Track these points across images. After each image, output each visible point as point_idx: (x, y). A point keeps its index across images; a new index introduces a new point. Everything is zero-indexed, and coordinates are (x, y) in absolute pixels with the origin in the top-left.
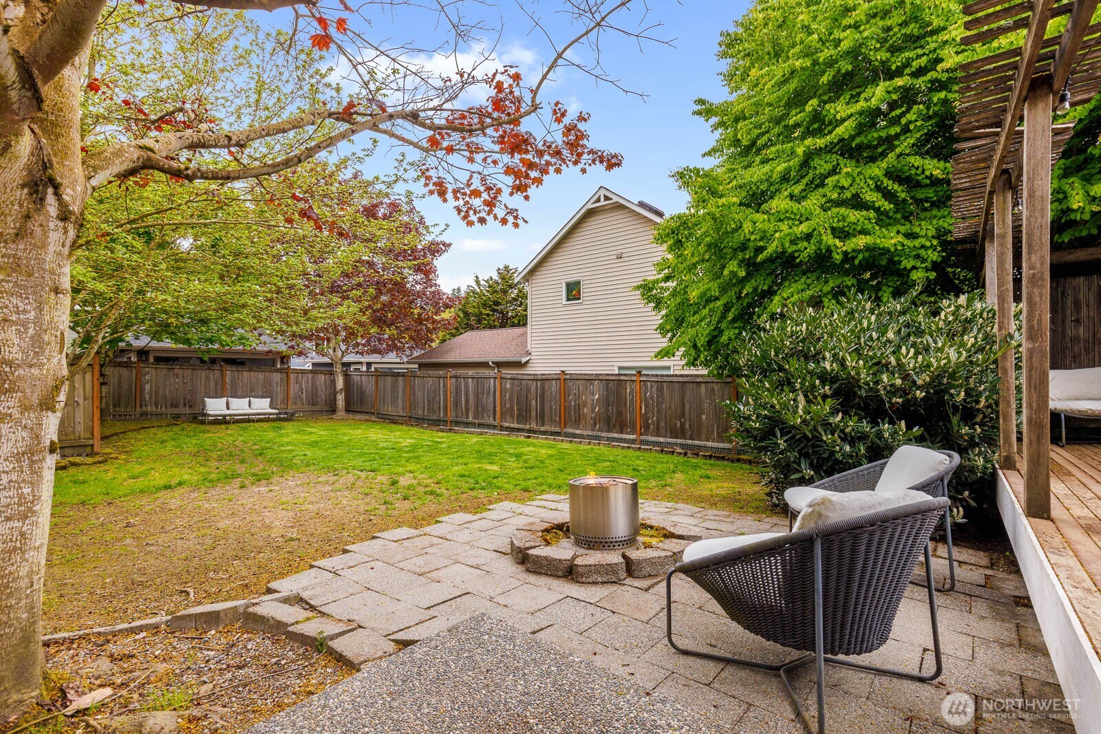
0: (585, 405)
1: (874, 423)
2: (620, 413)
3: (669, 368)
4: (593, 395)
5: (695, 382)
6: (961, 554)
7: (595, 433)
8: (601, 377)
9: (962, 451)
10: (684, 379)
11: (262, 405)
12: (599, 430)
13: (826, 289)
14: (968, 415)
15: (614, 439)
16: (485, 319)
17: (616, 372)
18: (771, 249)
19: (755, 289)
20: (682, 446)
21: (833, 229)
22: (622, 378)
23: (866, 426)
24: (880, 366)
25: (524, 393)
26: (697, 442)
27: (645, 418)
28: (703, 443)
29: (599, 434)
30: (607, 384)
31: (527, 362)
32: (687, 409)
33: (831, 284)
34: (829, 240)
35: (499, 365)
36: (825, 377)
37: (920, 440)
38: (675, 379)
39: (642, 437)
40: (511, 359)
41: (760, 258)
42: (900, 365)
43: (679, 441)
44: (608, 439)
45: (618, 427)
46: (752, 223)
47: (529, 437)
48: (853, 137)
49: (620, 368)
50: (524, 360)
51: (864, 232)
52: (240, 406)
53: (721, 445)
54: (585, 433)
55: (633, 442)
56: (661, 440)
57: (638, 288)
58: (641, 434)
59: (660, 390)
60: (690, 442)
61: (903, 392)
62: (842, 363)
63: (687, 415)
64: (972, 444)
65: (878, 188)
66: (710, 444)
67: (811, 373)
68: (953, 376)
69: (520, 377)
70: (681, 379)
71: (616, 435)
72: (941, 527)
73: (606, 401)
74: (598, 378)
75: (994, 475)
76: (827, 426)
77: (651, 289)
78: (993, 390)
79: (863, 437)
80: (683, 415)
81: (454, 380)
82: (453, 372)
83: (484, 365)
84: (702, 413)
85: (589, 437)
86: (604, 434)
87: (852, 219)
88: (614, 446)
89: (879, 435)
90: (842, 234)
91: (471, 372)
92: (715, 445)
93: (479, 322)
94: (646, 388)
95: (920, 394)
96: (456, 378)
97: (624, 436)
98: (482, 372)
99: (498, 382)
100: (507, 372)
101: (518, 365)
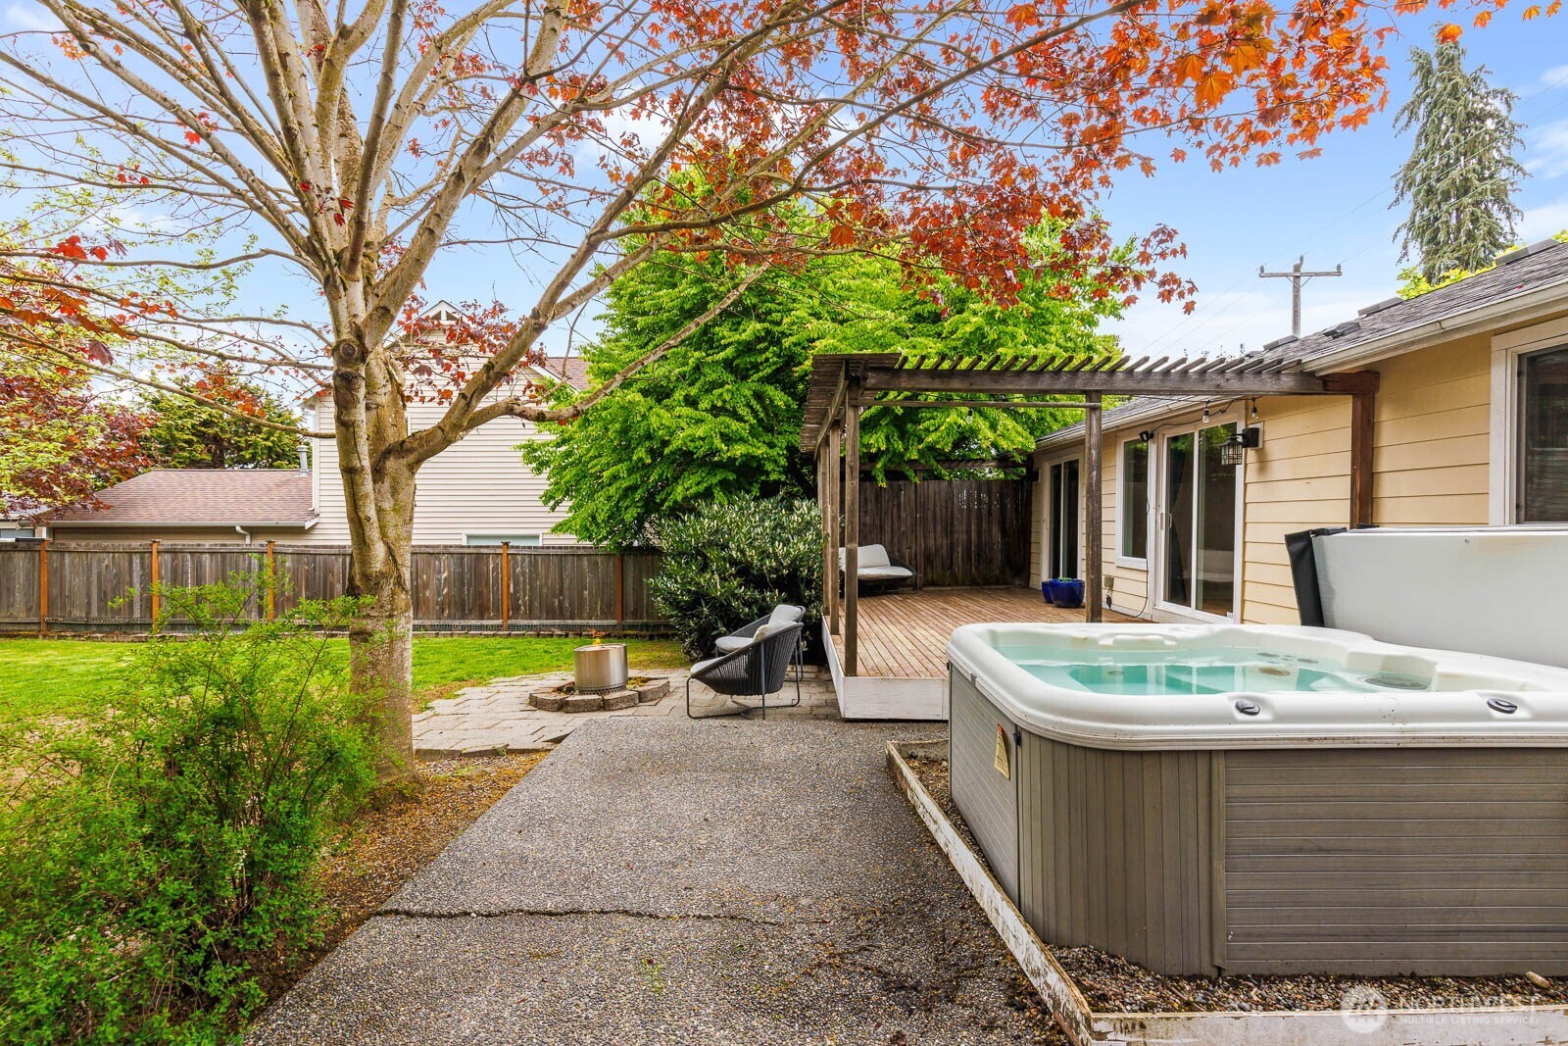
0: (426, 587)
1: (762, 592)
2: (479, 595)
3: (536, 537)
4: (439, 572)
5: (575, 554)
6: (806, 668)
7: (442, 622)
8: (452, 550)
9: (806, 606)
10: (563, 552)
12: (449, 617)
13: (715, 481)
14: (809, 583)
15: (470, 628)
16: (183, 449)
17: (464, 543)
18: (676, 444)
19: (660, 476)
20: (561, 627)
21: (722, 434)
22: (483, 551)
23: (757, 594)
24: (764, 554)
25: (320, 573)
26: (578, 622)
27: (514, 598)
28: (584, 622)
29: (449, 622)
30: (462, 559)
31: (312, 528)
32: (566, 585)
33: (718, 478)
34: (718, 443)
35: (254, 531)
36: (733, 562)
37: (785, 601)
38: (552, 552)
39: (510, 622)
40: (283, 523)
41: (666, 451)
42: (775, 554)
43: (557, 622)
44: (463, 627)
45: (476, 612)
46: (660, 418)
47: (332, 636)
48: (734, 359)
49: (469, 537)
50: (308, 525)
51: (742, 440)
53: (606, 622)
54: (427, 622)
55: (498, 628)
56: (535, 622)
57: (521, 447)
58: (509, 618)
59: (534, 565)
60: (570, 622)
61: (776, 571)
62: (742, 552)
63: (566, 592)
64: (811, 602)
65: (748, 405)
66: (592, 622)
67: (724, 559)
68: (801, 560)
69: (312, 551)
70: (559, 552)
71: (474, 622)
72: (793, 657)
73: (459, 580)
74: (447, 551)
75: (821, 620)
76: (734, 595)
77: (535, 450)
78: (821, 567)
79: (756, 601)
80: (561, 592)
81: (168, 557)
82: (166, 543)
83: (229, 531)
84: (584, 588)
85: (433, 628)
86: (456, 623)
87: (734, 428)
88: (473, 636)
89: (764, 599)
90: (727, 439)
91: (208, 543)
92: (599, 622)
93: (168, 451)
94: (516, 563)
95: (785, 572)
96: (174, 552)
97: (485, 622)
98: (231, 543)
99: (267, 560)
100: (281, 542)
101: (299, 531)
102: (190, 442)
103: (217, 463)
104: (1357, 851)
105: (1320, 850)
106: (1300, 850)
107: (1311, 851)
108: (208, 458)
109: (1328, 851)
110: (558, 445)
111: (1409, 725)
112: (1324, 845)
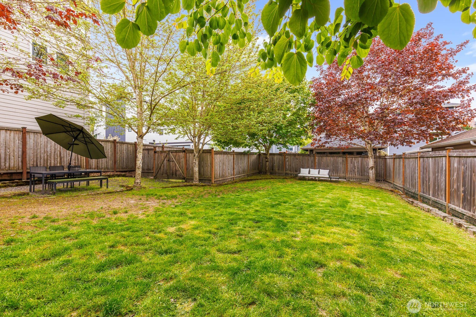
11: (324, 173)
52: (314, 173)
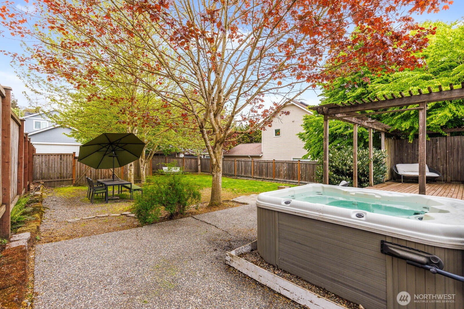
0: (281, 171)
2: (293, 174)
4: (284, 167)
15: (291, 182)
16: (245, 140)
17: (292, 160)
22: (294, 162)
24: (344, 165)
25: (261, 166)
27: (301, 175)
29: (286, 180)
30: (289, 164)
31: (262, 156)
35: (252, 157)
38: (311, 163)
40: (256, 155)
44: (289, 182)
45: (292, 178)
47: (263, 181)
50: (260, 155)
54: (281, 180)
55: (297, 183)
56: (306, 182)
57: (298, 134)
58: (300, 180)
59: (306, 166)
67: (330, 166)
69: (259, 161)
70: (313, 163)
71: (291, 181)
73: (288, 170)
74: (286, 162)
76: (332, 177)
77: (302, 135)
80: (313, 174)
82: (237, 159)
83: (247, 157)
86: (288, 180)
88: (291, 184)
89: (343, 179)
91: (243, 159)
93: (243, 140)
94: (302, 166)
96: (238, 161)
97: (294, 181)
98: (247, 159)
99: (252, 163)
100: (255, 159)
101: (259, 157)
102: (246, 138)
103: (251, 142)
104: (309, 247)
105: (300, 244)
106: (295, 242)
107: (298, 243)
108: (249, 141)
109: (302, 244)
110: (307, 133)
111: (324, 214)
112: (301, 242)
